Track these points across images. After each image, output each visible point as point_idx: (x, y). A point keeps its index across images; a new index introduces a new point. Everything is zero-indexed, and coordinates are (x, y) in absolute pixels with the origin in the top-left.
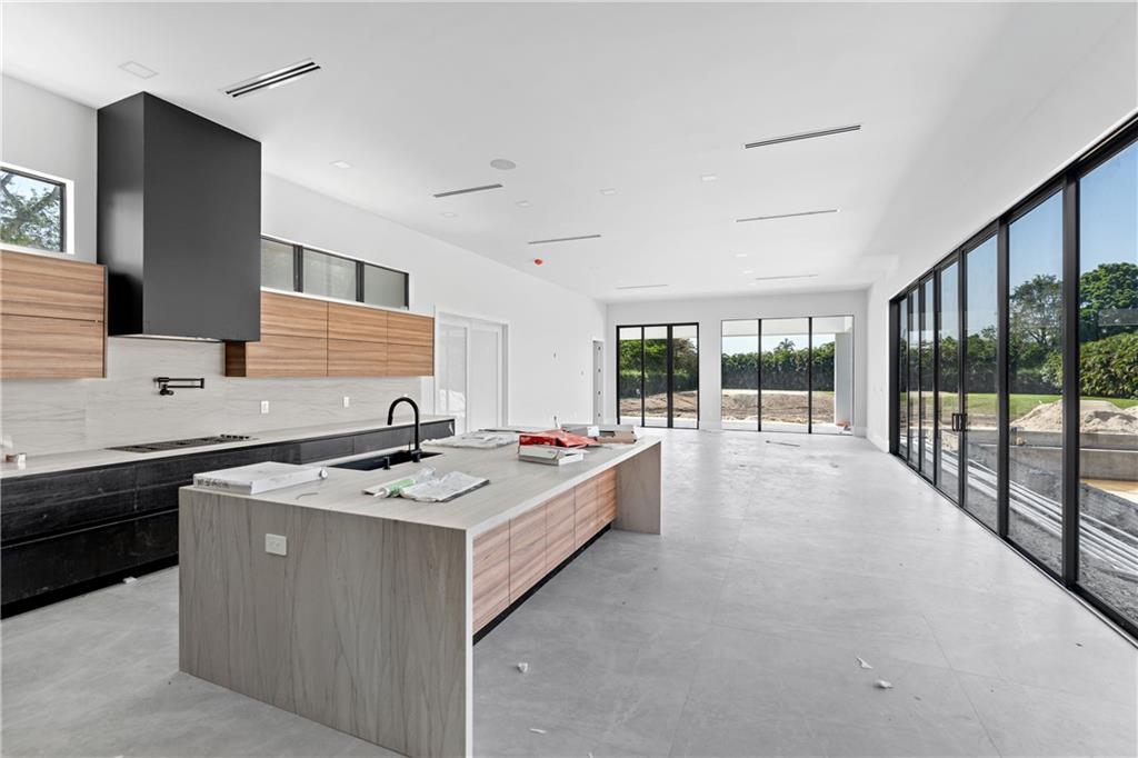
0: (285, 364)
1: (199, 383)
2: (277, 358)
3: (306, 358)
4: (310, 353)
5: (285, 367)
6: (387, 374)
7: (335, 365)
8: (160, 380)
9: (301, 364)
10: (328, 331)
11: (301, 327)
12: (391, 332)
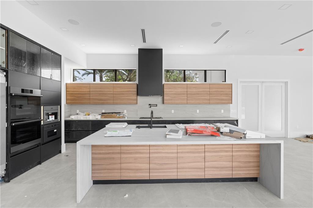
0: (174, 101)
1: (156, 105)
2: (172, 99)
3: (180, 99)
4: (181, 98)
5: (174, 102)
6: (209, 103)
7: (189, 101)
8: (150, 105)
9: (178, 101)
10: (187, 92)
11: (179, 91)
12: (211, 90)
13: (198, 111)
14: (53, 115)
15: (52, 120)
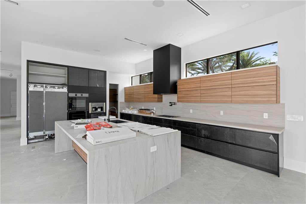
2: (184, 97)
6: (231, 102)
12: (234, 82)
13: (222, 113)
14: (100, 108)
15: (99, 111)
